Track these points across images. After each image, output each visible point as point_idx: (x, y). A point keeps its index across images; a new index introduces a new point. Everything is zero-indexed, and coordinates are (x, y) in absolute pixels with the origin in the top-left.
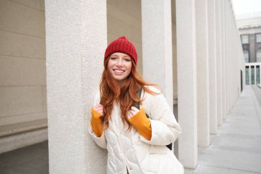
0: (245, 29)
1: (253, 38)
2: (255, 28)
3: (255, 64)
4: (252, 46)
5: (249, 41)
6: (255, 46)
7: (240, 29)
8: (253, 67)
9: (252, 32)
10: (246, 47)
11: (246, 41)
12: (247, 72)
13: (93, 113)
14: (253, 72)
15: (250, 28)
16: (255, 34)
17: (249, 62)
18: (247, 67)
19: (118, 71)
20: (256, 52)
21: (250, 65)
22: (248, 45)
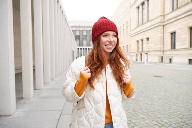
0: (77, 27)
1: (82, 33)
2: (82, 27)
3: (82, 47)
4: (81, 37)
5: (80, 34)
6: (83, 37)
7: (72, 27)
8: (81, 49)
9: (81, 29)
10: (77, 38)
11: (78, 34)
12: (78, 51)
13: (82, 76)
14: (81, 51)
15: (80, 27)
16: (83, 31)
17: (80, 45)
18: (78, 49)
19: (110, 46)
20: (83, 41)
21: (80, 47)
22: (79, 36)
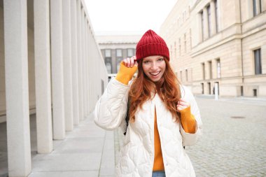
0: (107, 44)
1: (114, 53)
2: (115, 44)
4: (114, 59)
5: (111, 55)
6: (116, 60)
7: (100, 44)
9: (114, 47)
10: (108, 61)
11: (108, 55)
15: (111, 44)
16: (116, 49)
17: (112, 73)
18: (110, 78)
20: (116, 65)
21: (112, 75)
22: (110, 58)
